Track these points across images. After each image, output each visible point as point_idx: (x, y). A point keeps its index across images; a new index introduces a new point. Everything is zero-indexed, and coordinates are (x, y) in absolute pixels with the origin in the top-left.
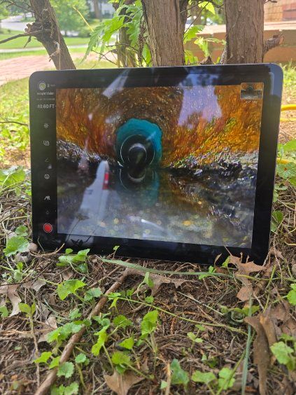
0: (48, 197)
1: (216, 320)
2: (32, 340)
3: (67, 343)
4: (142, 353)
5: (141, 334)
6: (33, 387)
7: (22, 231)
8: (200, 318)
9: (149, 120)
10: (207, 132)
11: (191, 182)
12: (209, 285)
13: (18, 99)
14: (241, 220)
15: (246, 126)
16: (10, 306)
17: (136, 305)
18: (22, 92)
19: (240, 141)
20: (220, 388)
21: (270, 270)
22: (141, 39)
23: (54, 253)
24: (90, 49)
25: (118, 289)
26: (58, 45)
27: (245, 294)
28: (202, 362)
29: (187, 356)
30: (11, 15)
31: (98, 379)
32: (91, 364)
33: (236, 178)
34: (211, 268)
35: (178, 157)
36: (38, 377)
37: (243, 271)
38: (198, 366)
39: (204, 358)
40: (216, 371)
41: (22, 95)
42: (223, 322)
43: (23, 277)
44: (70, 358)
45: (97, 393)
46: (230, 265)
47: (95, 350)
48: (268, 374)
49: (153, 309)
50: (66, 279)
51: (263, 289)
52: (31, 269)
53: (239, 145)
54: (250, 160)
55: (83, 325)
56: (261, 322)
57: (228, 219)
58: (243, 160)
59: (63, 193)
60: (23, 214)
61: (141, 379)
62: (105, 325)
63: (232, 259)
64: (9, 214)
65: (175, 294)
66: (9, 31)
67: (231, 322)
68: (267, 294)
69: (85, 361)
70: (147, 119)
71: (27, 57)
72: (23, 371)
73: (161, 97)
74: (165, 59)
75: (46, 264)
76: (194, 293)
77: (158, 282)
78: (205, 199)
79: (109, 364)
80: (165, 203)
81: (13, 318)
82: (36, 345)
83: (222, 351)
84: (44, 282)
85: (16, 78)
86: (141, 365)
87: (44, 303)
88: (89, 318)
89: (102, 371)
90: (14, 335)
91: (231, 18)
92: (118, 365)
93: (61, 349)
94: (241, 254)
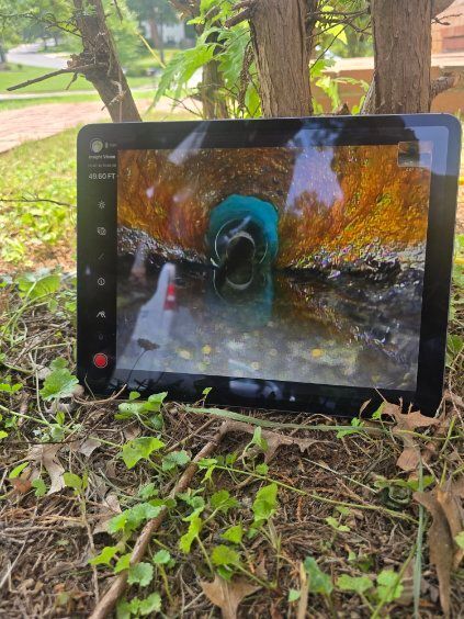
0: (102, 314)
1: (366, 500)
2: (84, 530)
3: (139, 534)
4: (256, 549)
5: (253, 521)
6: (89, 603)
7: (59, 366)
8: (342, 497)
9: (259, 196)
10: (346, 214)
11: (323, 289)
12: (351, 448)
13: (40, 168)
14: (400, 347)
15: (406, 206)
16: (47, 479)
17: (240, 477)
18: (46, 159)
19: (397, 228)
20: (380, 600)
21: (446, 424)
22: (245, 77)
23: (112, 398)
24: (160, 93)
25: (211, 454)
26: (120, 85)
27: (409, 459)
28: (348, 564)
29: (326, 553)
30: (24, 42)
31: (189, 590)
32: (177, 566)
33: (392, 283)
34: (355, 421)
35: (303, 252)
36: (96, 586)
37: (405, 425)
38: (343, 569)
39: (352, 557)
40: (373, 575)
41: (46, 162)
42: (376, 504)
43: (66, 435)
44: (145, 556)
45: (188, 610)
46: (385, 417)
47: (184, 544)
48: (452, 580)
49: (268, 483)
50: (130, 438)
51: (436, 453)
52: (76, 423)
53: (396, 234)
54: (413, 256)
55: (163, 506)
56: (439, 499)
57: (379, 347)
58: (403, 256)
59: (125, 307)
60: (60, 341)
61: (258, 588)
62: (198, 506)
63: (386, 407)
64: (37, 340)
65: (300, 462)
66: (20, 66)
67: (389, 504)
68: (443, 461)
69: (169, 562)
70: (256, 196)
71: (48, 106)
72: (71, 578)
73: (277, 162)
74: (283, 106)
75: (98, 416)
76: (328, 459)
77: (274, 443)
78: (344, 316)
79: (206, 566)
80: (283, 321)
81: (52, 498)
82: (91, 538)
83: (378, 546)
84: (99, 442)
85: (35, 137)
86: (255, 568)
87: (99, 475)
88: (172, 496)
89: (194, 577)
90: (55, 523)
91: (383, 48)
92: (222, 567)
93: (131, 543)
94: (401, 400)
